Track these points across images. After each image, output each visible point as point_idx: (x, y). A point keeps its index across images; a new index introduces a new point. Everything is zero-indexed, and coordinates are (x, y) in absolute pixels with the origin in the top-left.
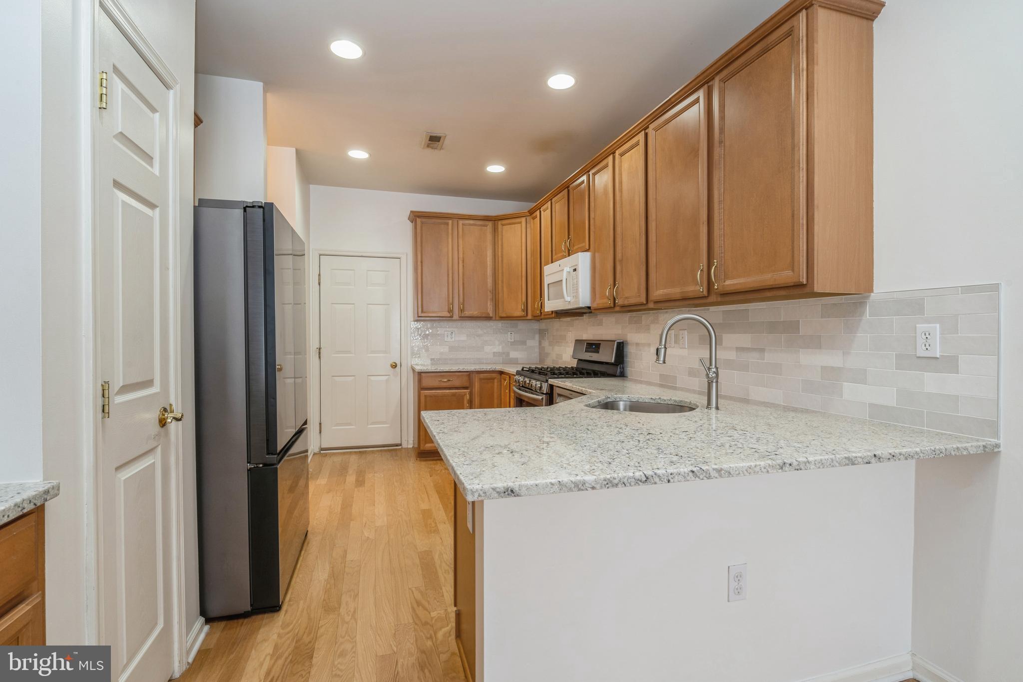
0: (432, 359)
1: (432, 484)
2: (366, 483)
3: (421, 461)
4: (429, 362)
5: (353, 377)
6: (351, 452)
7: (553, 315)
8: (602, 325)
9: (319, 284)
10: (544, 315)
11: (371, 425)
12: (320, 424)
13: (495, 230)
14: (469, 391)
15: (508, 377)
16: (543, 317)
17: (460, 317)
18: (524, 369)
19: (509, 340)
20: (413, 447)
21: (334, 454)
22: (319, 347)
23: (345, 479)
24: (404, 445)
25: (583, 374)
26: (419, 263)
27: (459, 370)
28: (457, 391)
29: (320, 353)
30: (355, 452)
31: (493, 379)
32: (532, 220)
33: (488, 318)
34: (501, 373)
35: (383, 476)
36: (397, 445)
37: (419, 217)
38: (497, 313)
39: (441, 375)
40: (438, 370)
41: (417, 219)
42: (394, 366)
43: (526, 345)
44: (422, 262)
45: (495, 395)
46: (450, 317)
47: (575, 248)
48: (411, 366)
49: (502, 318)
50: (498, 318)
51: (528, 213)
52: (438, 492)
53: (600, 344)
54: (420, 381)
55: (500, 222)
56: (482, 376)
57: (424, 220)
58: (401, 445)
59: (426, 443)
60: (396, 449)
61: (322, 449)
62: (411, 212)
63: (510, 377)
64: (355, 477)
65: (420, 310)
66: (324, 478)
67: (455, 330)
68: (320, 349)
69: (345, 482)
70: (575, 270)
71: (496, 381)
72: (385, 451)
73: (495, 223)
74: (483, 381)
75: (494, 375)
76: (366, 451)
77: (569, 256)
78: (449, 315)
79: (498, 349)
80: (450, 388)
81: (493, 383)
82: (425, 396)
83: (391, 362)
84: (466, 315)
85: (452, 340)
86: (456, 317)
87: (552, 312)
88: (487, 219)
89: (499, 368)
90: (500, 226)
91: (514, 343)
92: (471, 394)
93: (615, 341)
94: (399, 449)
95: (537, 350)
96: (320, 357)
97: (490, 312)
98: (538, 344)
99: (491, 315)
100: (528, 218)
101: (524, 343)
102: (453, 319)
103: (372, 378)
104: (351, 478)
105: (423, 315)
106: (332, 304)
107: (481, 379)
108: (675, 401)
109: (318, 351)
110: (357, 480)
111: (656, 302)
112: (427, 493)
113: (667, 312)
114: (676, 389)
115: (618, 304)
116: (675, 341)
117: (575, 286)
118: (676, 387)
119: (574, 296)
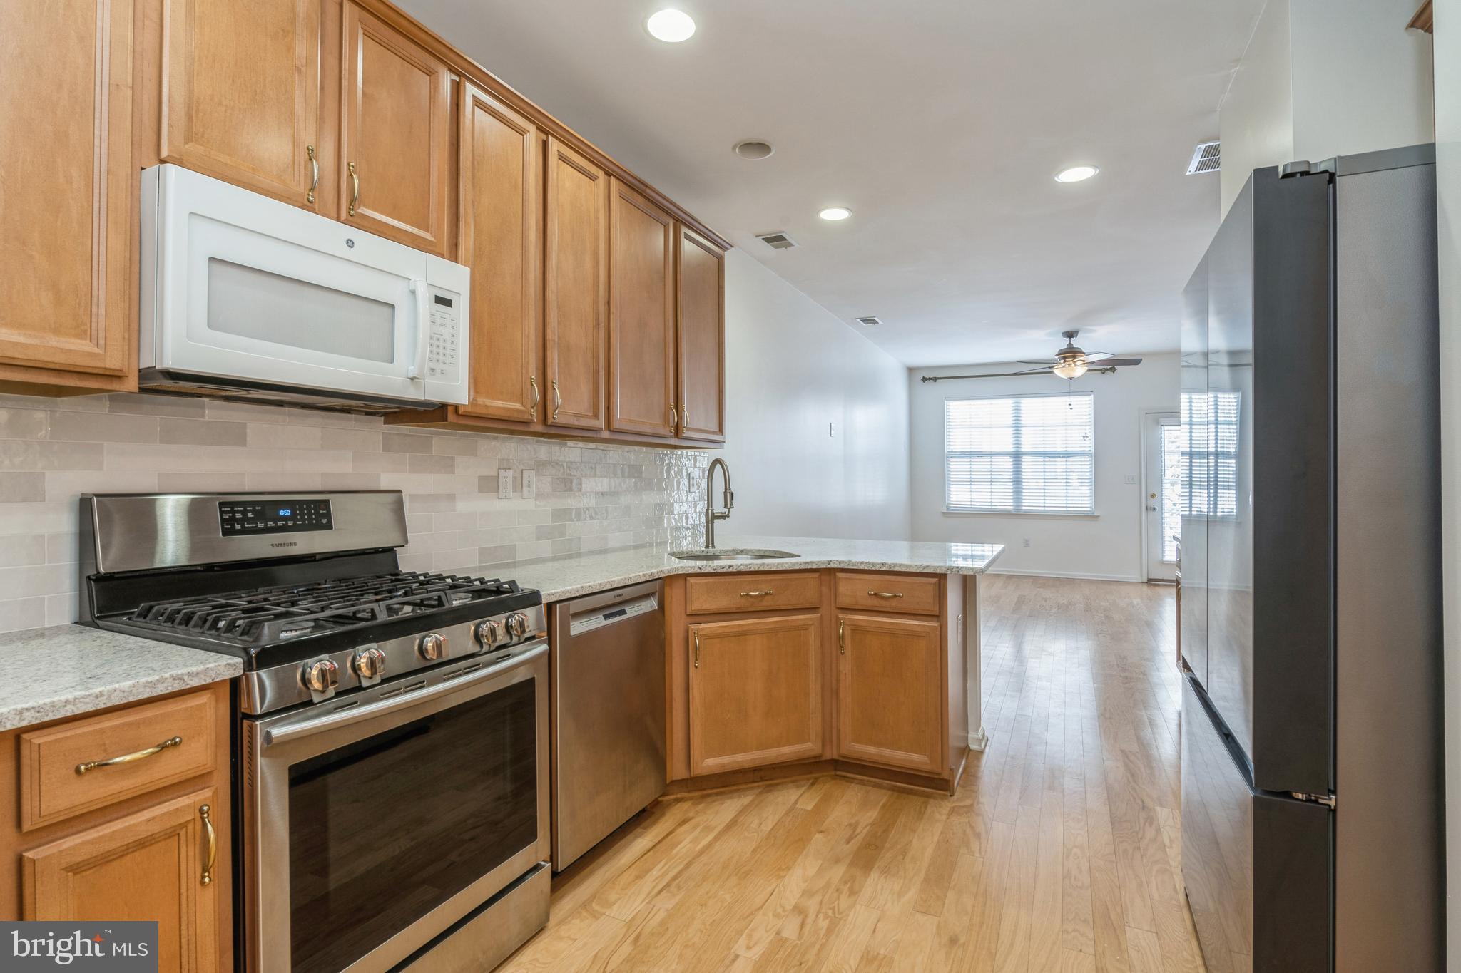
70: (443, 301)
113: (496, 438)
114: (515, 567)
115: (556, 421)
116: (515, 490)
117: (441, 344)
118: (515, 562)
119: (433, 370)
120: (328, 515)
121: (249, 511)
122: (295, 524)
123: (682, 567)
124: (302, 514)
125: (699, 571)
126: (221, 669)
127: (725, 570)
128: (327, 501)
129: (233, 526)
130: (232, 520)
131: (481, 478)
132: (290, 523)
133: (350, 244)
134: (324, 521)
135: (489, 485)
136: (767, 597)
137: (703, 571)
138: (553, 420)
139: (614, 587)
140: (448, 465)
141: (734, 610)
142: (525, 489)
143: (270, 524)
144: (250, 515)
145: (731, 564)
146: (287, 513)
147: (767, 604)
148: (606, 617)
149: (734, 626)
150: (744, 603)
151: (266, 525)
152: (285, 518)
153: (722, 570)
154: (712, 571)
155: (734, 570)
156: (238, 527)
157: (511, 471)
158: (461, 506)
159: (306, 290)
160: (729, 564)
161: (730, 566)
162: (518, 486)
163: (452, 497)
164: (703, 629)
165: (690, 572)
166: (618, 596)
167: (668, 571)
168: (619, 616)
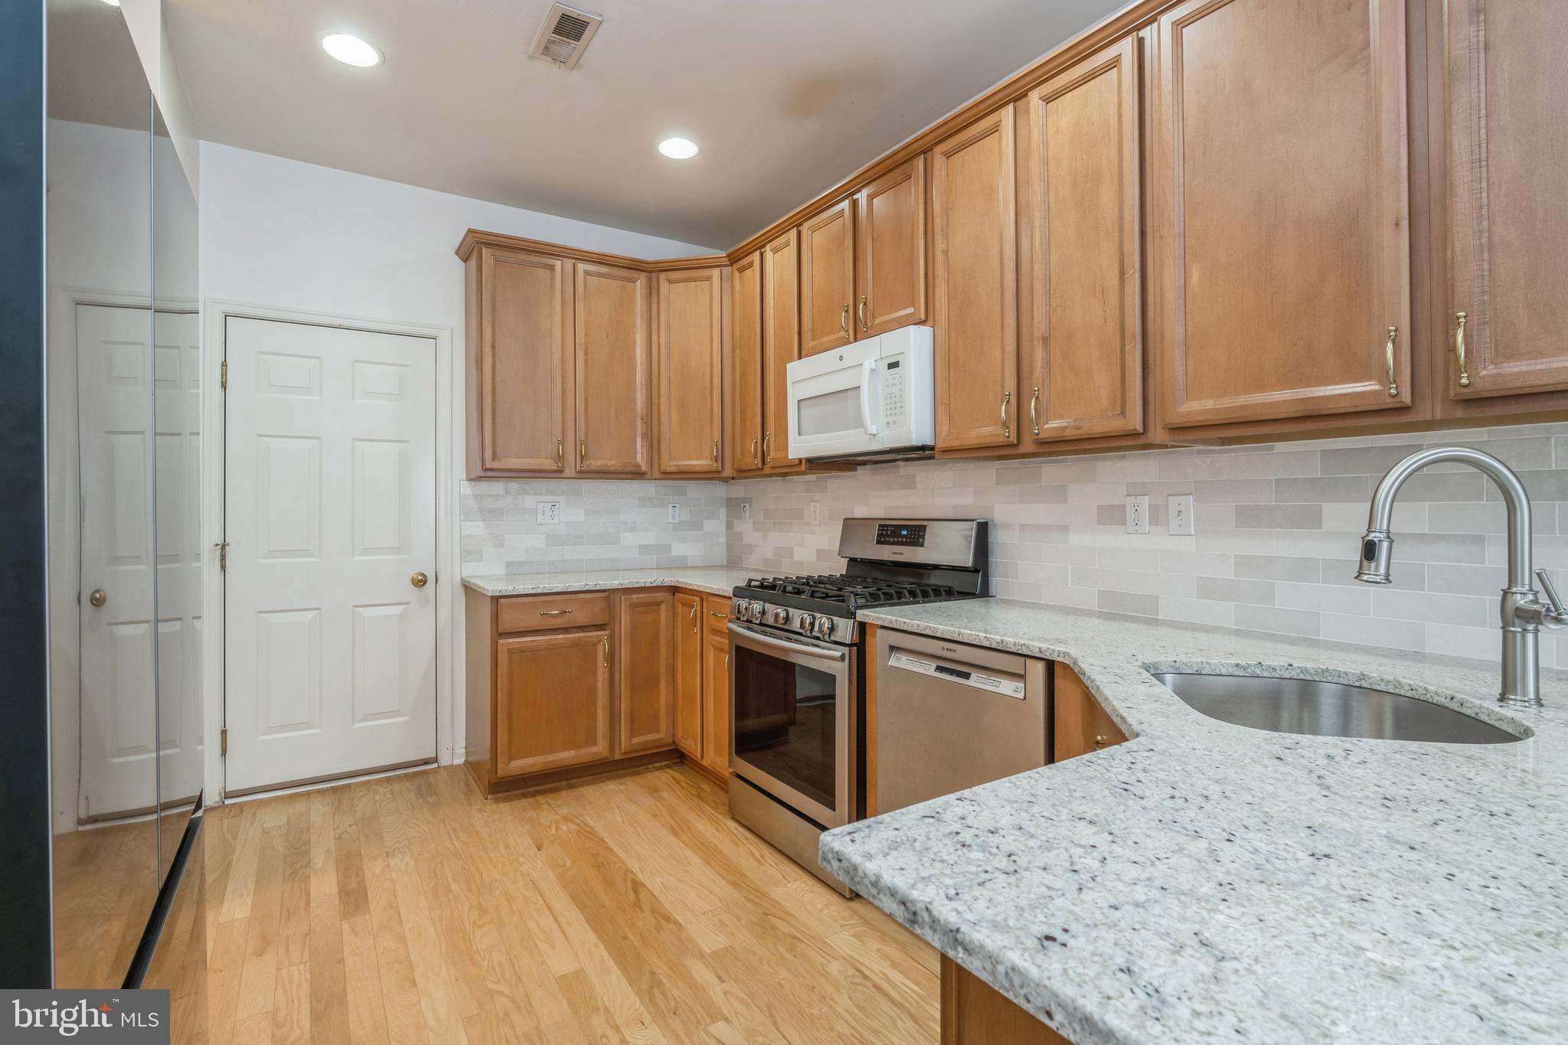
0: (509, 564)
1: (552, 876)
2: (370, 899)
3: (497, 801)
4: (501, 571)
5: (314, 613)
6: (309, 794)
7: (803, 467)
8: (915, 488)
9: (224, 386)
10: (772, 468)
11: (362, 721)
12: (224, 733)
13: (652, 292)
14: (607, 632)
15: (697, 599)
16: (767, 470)
17: (580, 472)
18: (753, 583)
19: (671, 520)
20: (466, 762)
21: (261, 802)
22: (220, 541)
23: (308, 894)
24: (445, 761)
25: (925, 595)
26: (487, 349)
27: (587, 588)
28: (581, 635)
29: (223, 557)
30: (319, 791)
31: (658, 604)
32: (737, 274)
33: (637, 474)
34: (674, 590)
35: (412, 863)
36: (426, 762)
37: (488, 245)
38: (656, 465)
39: (545, 602)
40: (539, 591)
41: (484, 249)
42: (420, 582)
43: (702, 530)
44: (493, 347)
45: (663, 639)
46: (557, 471)
47: (878, 321)
48: (462, 579)
49: (667, 475)
50: (656, 474)
51: (726, 259)
52: (580, 905)
53: (925, 526)
54: (496, 617)
55: (663, 276)
56: (635, 597)
57: (499, 253)
58: (436, 760)
59: (511, 758)
60: (425, 772)
61: (228, 795)
62: (470, 231)
63: (702, 599)
64: (334, 881)
65: (488, 453)
66: (241, 896)
67: (561, 499)
68: (224, 547)
69: (308, 902)
70: (893, 365)
71: (663, 607)
72: (398, 778)
73: (650, 278)
74: (636, 609)
75: (660, 596)
76: (349, 786)
77: (856, 340)
78: (555, 467)
79: (649, 538)
80: (566, 630)
81: (658, 612)
82: (510, 651)
83: (412, 572)
84: (592, 468)
85: (553, 522)
86: (569, 471)
87: (800, 460)
88: (636, 266)
89: (669, 579)
90: (664, 285)
91: (676, 527)
92: (612, 639)
93: (973, 520)
94: (434, 771)
95: (722, 539)
96: (223, 567)
97: (641, 458)
98: (724, 528)
99: (644, 468)
100: (726, 270)
101: (698, 525)
102: (564, 475)
103: (366, 612)
104: (324, 885)
105: (496, 465)
106: (260, 436)
107: (633, 606)
108: (1304, 670)
109: (218, 552)
110: (343, 892)
111: (1176, 429)
112: (549, 909)
113: (1124, 457)
114: (1157, 625)
115: (1041, 436)
116: (1154, 521)
117: (893, 400)
118: (1157, 620)
119: (888, 423)
120: (924, 537)
129: (881, 539)
131: (1101, 508)
133: (841, 358)
134: (921, 541)
135: (1112, 516)
138: (1035, 437)
139: (937, 635)
140: (1060, 494)
142: (1174, 524)
143: (896, 539)
146: (906, 532)
148: (939, 669)
157: (1147, 496)
158: (1076, 539)
162: (1158, 517)
163: (1064, 529)
166: (947, 649)
167: (1040, 649)
168: (957, 676)
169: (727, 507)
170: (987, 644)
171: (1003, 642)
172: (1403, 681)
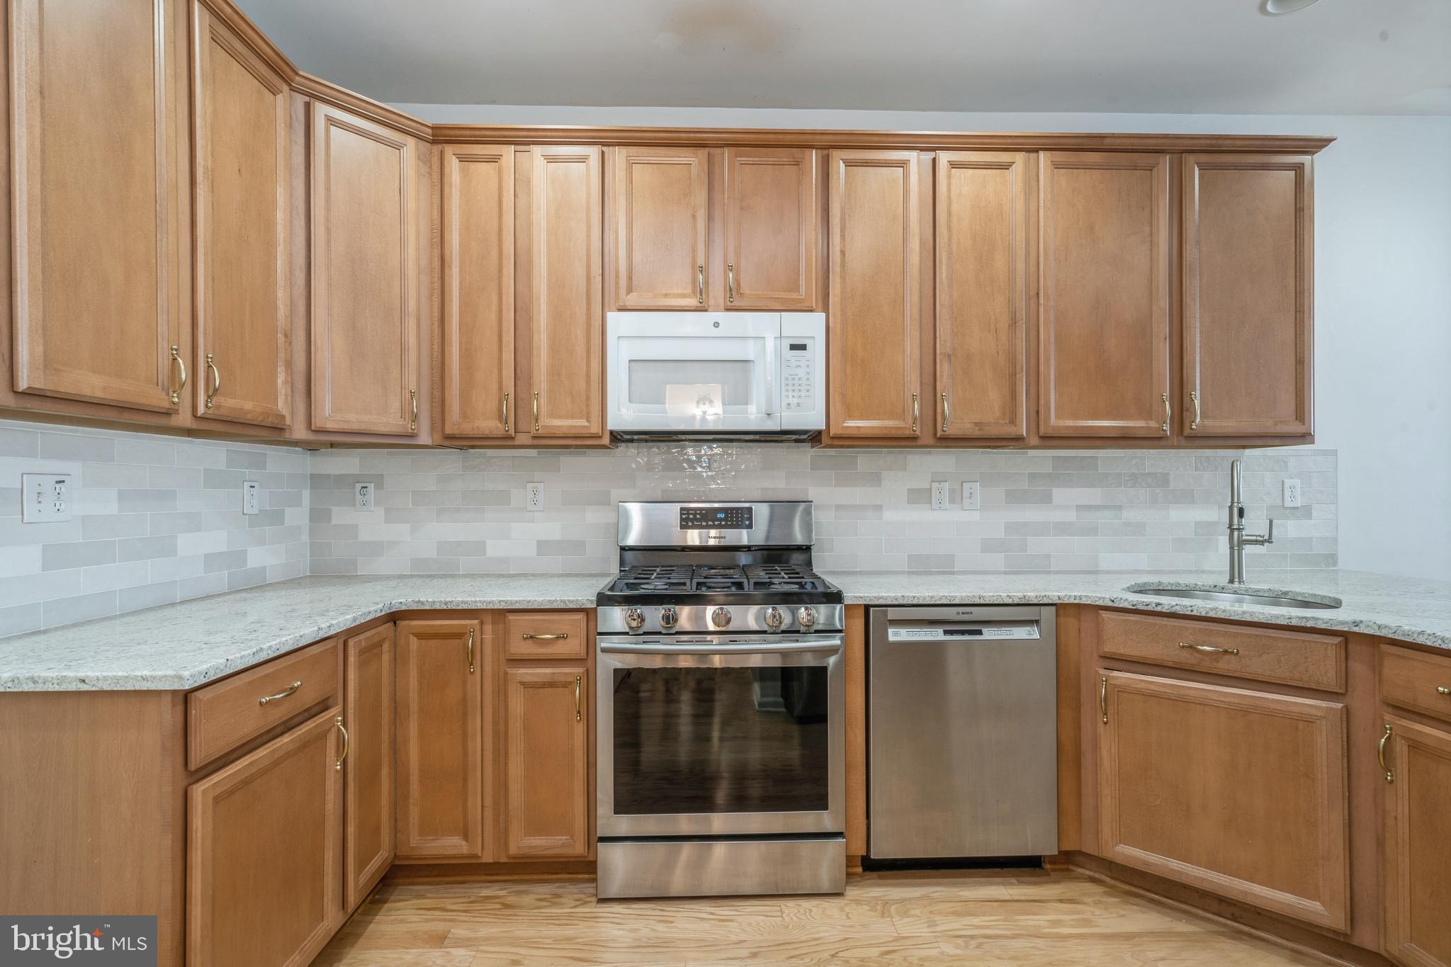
14: (339, 708)
19: (247, 509)
28: (311, 724)
31: (381, 642)
34: (394, 618)
39: (267, 676)
43: (283, 524)
56: (363, 640)
70: (799, 347)
71: (386, 646)
74: (363, 657)
88: (279, 69)
91: (253, 521)
95: (306, 537)
97: (284, 403)
98: (307, 520)
99: (288, 422)
107: (360, 653)
113: (930, 453)
115: (947, 433)
116: (952, 501)
117: (796, 382)
118: (953, 572)
119: (789, 404)
120: (750, 519)
121: (698, 514)
122: (726, 524)
123: (1086, 596)
124: (732, 517)
125: (1110, 604)
126: (585, 601)
127: (1150, 608)
128: (750, 509)
129: (687, 523)
130: (687, 520)
131: (910, 491)
132: (723, 523)
133: (716, 325)
134: (747, 523)
135: (920, 497)
136: (1227, 657)
137: (1116, 605)
138: (943, 433)
139: (954, 602)
141: (1170, 664)
142: (966, 501)
143: (710, 523)
144: (698, 516)
145: (1161, 602)
146: (722, 516)
147: (1225, 665)
148: (946, 632)
149: (1165, 685)
150: (1186, 658)
151: (707, 523)
152: (721, 520)
153: (1145, 608)
154: (1130, 607)
155: (1164, 610)
156: (690, 524)
157: (947, 482)
158: (889, 515)
159: (689, 365)
160: (1157, 601)
161: (1158, 604)
162: (956, 497)
163: (879, 508)
164: (1117, 678)
165: (1097, 603)
166: (963, 613)
167: (1059, 597)
168: (969, 634)
169: (311, 488)
170: (1010, 601)
171: (1025, 597)
172: (1181, 582)
